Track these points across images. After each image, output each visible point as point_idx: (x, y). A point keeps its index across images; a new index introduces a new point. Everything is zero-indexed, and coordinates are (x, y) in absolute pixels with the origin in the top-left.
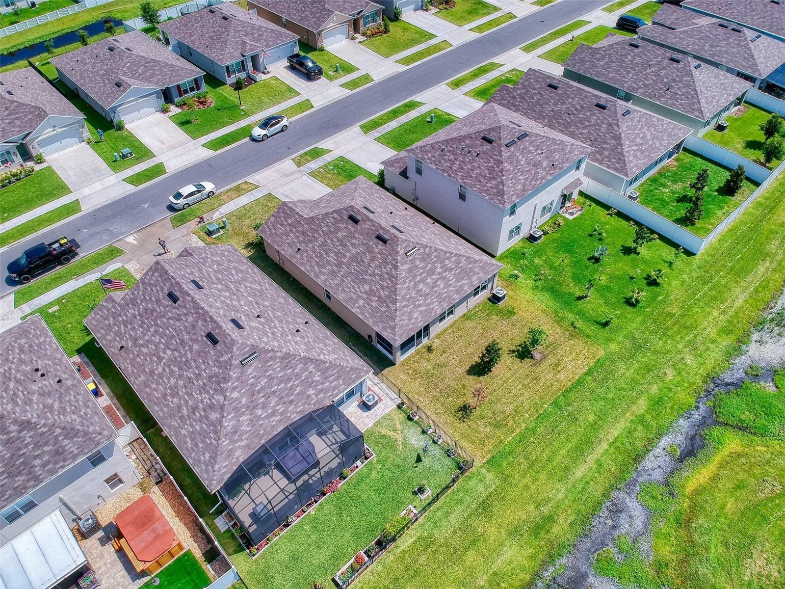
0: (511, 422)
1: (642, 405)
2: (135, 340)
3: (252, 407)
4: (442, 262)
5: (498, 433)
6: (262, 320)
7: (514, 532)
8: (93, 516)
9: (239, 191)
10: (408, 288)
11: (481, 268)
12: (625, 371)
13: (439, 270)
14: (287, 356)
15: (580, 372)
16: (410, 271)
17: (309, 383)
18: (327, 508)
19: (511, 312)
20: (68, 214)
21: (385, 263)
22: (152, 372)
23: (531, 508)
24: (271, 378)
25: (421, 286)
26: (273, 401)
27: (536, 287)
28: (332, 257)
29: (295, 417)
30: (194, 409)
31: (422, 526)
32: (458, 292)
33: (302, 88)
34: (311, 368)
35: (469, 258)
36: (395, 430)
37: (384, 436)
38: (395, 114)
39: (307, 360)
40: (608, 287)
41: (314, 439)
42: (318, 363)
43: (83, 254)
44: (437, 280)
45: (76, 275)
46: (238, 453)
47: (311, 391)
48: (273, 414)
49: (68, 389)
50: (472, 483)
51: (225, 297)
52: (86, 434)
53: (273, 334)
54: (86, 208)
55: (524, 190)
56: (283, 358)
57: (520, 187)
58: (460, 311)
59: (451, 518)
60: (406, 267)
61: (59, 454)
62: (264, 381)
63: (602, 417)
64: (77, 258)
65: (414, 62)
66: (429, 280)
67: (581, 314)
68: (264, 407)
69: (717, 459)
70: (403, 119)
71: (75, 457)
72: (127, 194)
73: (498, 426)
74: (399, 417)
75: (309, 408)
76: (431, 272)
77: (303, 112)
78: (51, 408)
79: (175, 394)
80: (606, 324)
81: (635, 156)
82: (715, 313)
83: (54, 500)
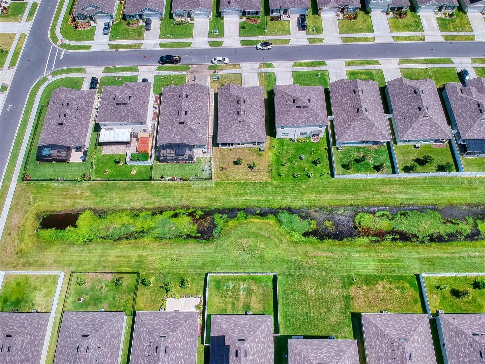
0: (230, 179)
1: (264, 198)
2: (167, 101)
3: (175, 134)
4: (248, 129)
5: (225, 179)
6: (193, 115)
7: (206, 198)
8: (137, 135)
9: (234, 67)
10: (233, 131)
11: (259, 138)
12: (270, 188)
13: (245, 131)
14: (190, 128)
15: (259, 181)
16: (237, 126)
17: (190, 137)
18: (177, 165)
19: (261, 156)
20: (187, 46)
21: (233, 120)
22: (165, 112)
23: (214, 196)
24: (183, 130)
25: (236, 132)
26: (181, 136)
27: (275, 154)
28: (225, 109)
29: (183, 142)
30: (166, 126)
31: (191, 182)
32: (245, 140)
33: (294, 32)
34: (194, 134)
35: (257, 133)
36: (204, 161)
37: (201, 161)
38: (312, 64)
39: (194, 132)
40: (294, 168)
41: (187, 150)
42: (196, 134)
43: (180, 64)
44: (242, 133)
45: (174, 70)
46: (167, 141)
47: (190, 139)
48: (178, 139)
49: (145, 105)
50: (209, 183)
51: (191, 104)
52: (141, 118)
53: (192, 121)
54: (192, 47)
55: (288, 124)
56: (189, 128)
57: (288, 122)
58: (246, 146)
59: (198, 186)
60: (237, 125)
61: (135, 118)
62: (181, 130)
63: (251, 193)
64: (178, 64)
65: (348, 42)
66: (240, 132)
67: (277, 169)
68: (178, 136)
69: (264, 221)
70: (312, 69)
71: (137, 121)
72: (206, 48)
73: (226, 177)
74: (208, 159)
75: (187, 143)
76: (243, 130)
77: (283, 44)
78: (139, 107)
79: (165, 120)
80: (280, 175)
81: (350, 136)
82: (314, 195)
83: (131, 126)
